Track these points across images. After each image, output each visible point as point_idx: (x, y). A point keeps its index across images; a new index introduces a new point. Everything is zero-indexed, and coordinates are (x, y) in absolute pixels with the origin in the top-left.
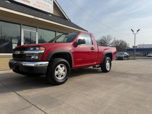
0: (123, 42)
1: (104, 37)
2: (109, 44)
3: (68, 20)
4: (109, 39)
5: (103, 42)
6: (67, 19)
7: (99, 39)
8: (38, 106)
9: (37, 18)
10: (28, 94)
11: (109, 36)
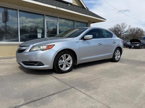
0: (139, 30)
1: (118, 25)
2: (123, 32)
3: (86, 9)
4: (123, 27)
5: (117, 30)
6: (85, 7)
7: (113, 27)
8: (76, 88)
9: (59, 8)
10: (63, 78)
11: (123, 24)
